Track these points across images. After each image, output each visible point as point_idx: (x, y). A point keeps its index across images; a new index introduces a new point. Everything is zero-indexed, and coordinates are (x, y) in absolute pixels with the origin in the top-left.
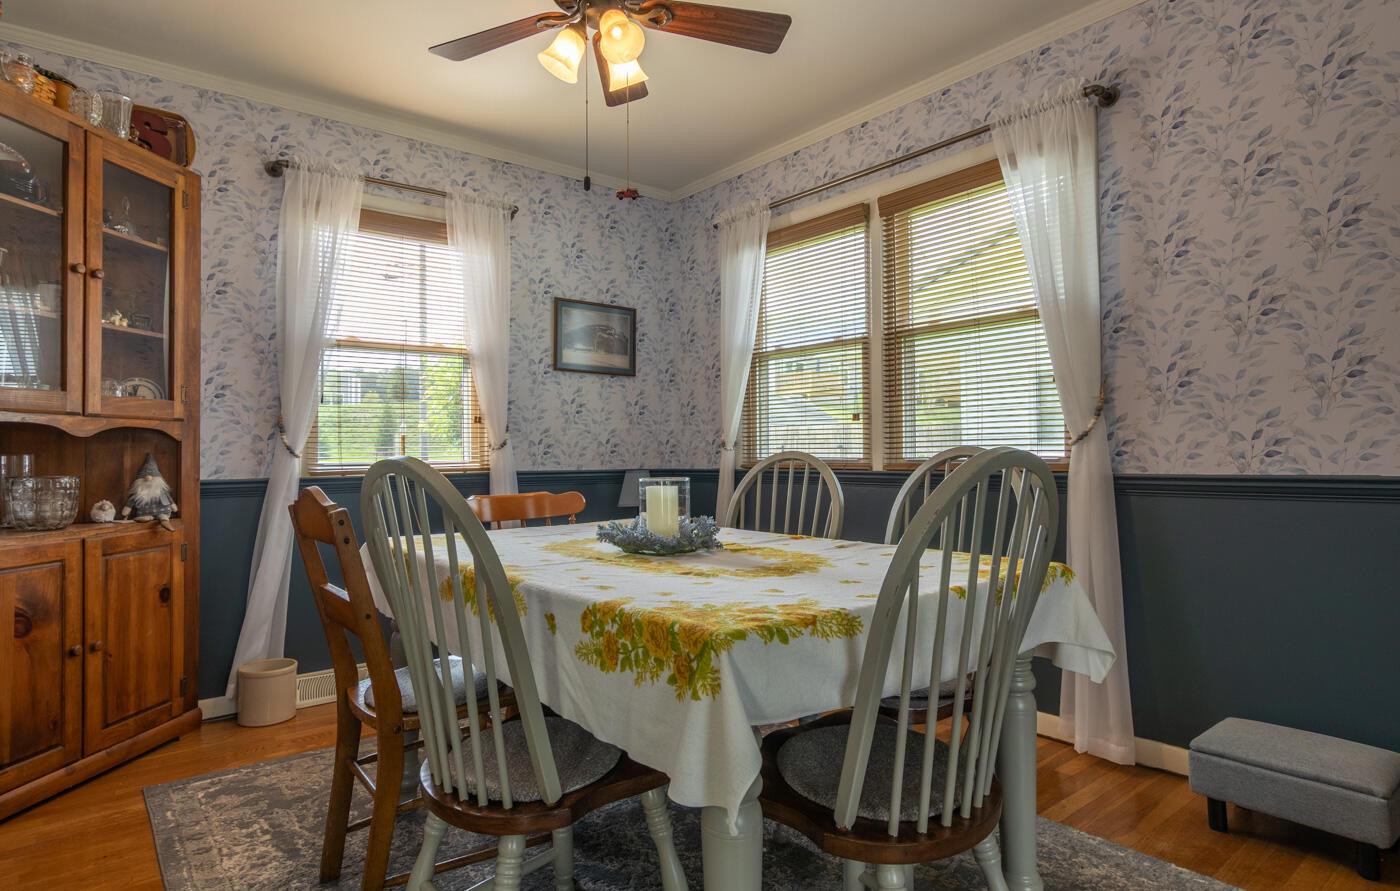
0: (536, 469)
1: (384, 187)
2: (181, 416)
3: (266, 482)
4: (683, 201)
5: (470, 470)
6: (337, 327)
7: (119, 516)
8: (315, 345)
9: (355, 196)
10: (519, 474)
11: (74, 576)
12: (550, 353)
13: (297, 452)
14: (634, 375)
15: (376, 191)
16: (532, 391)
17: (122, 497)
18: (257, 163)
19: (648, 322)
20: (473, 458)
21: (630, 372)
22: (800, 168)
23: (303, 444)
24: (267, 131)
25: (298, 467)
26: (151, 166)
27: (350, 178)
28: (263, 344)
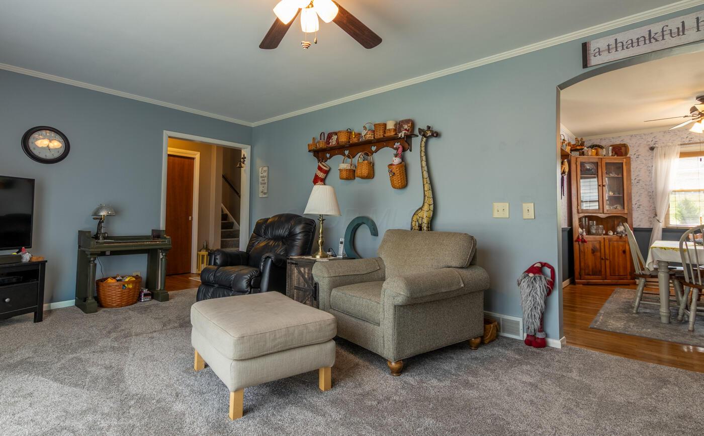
2: (627, 213)
3: (652, 228)
6: (671, 187)
7: (614, 234)
8: (665, 194)
9: (678, 150)
11: (602, 244)
13: (660, 221)
17: (614, 230)
18: (647, 148)
23: (662, 219)
24: (650, 140)
25: (662, 225)
26: (617, 159)
27: (676, 146)
28: (650, 194)
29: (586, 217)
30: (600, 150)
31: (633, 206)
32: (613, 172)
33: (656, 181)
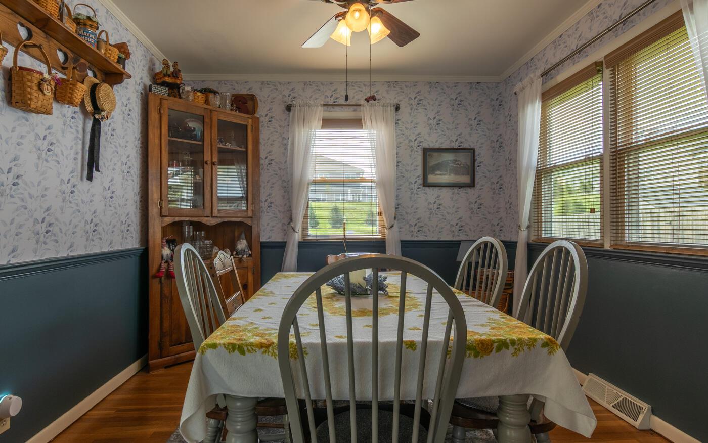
0: (413, 239)
1: (335, 107)
2: (251, 216)
3: (286, 243)
4: (505, 81)
5: (376, 239)
6: (311, 173)
8: (302, 185)
9: (320, 113)
10: (402, 241)
12: (421, 177)
13: (297, 230)
14: (474, 186)
15: (332, 109)
16: (411, 198)
18: (283, 107)
19: (484, 155)
20: (379, 233)
21: (472, 185)
22: (563, 46)
23: (299, 226)
24: (286, 93)
25: (298, 237)
26: (238, 118)
27: (317, 106)
28: (285, 184)
29: (191, 223)
30: (211, 96)
31: (262, 204)
32: (233, 142)
33: (292, 164)
